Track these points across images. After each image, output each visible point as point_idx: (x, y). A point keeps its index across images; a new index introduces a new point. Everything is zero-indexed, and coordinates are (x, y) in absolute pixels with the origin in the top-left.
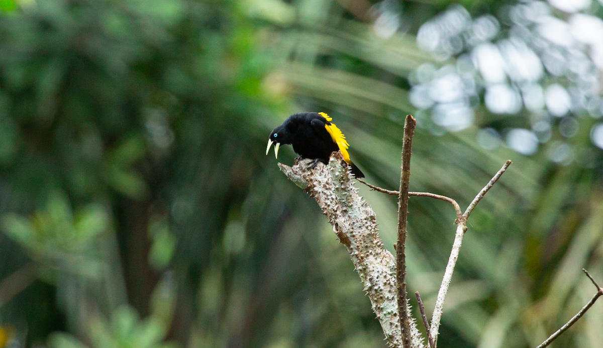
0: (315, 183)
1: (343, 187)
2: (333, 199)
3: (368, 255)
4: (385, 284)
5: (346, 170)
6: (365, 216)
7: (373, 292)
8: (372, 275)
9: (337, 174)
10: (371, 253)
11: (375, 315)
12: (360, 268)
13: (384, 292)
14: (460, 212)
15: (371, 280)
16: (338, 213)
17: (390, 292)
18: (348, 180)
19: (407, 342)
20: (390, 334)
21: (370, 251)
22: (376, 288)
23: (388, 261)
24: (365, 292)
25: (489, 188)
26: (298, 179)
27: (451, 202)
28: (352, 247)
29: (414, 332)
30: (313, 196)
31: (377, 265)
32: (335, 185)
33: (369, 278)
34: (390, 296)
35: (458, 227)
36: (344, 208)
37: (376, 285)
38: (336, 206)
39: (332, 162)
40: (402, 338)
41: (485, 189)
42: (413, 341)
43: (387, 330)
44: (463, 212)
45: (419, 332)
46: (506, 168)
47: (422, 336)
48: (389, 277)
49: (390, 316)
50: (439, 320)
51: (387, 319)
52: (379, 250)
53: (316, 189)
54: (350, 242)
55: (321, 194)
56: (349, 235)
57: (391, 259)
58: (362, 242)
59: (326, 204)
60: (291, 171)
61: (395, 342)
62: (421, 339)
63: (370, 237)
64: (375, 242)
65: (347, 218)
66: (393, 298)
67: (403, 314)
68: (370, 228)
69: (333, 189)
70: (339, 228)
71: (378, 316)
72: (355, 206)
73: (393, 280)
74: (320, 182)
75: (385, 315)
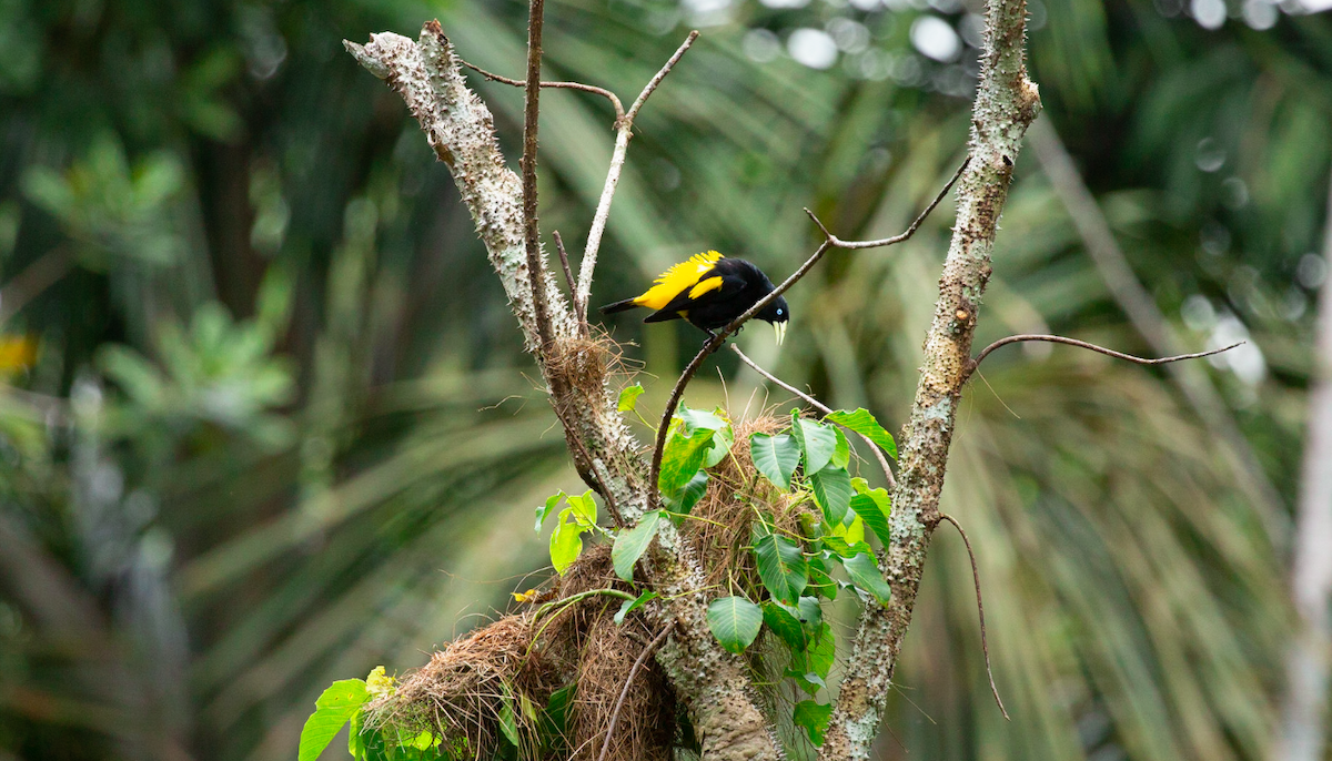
0: (400, 70)
1: (441, 75)
2: (427, 93)
3: (480, 178)
4: (508, 221)
5: (447, 49)
6: (476, 119)
7: (490, 234)
8: (488, 207)
9: (432, 55)
10: (486, 175)
11: (493, 268)
12: (470, 197)
13: (505, 233)
14: (622, 111)
15: (486, 214)
16: (435, 114)
17: (515, 232)
18: (450, 64)
19: (540, 308)
20: (517, 296)
21: (485, 172)
22: (494, 226)
23: (512, 185)
24: (477, 234)
25: (666, 73)
26: (374, 64)
27: (608, 97)
28: (456, 165)
29: (552, 292)
30: (397, 89)
31: (495, 193)
32: (430, 72)
33: (483, 212)
34: (515, 238)
35: (619, 135)
36: (445, 107)
37: (494, 222)
38: (433, 105)
39: (425, 36)
40: (534, 302)
41: (659, 75)
42: (551, 307)
43: (513, 292)
44: (626, 112)
45: (560, 293)
46: (690, 44)
47: (565, 299)
48: (513, 210)
49: (516, 269)
50: (591, 274)
51: (511, 274)
52: (497, 170)
53: (401, 79)
54: (454, 159)
55: (409, 86)
56: (451, 148)
57: (516, 183)
58: (472, 158)
59: (417, 101)
60: (363, 52)
61: (524, 309)
62: (563, 303)
63: (484, 151)
64: (492, 157)
65: (448, 121)
66: (520, 242)
67: (534, 265)
68: (483, 136)
69: (427, 78)
70: (436, 137)
71: (498, 269)
72: (460, 104)
73: (519, 215)
74: (407, 68)
75: (508, 267)
